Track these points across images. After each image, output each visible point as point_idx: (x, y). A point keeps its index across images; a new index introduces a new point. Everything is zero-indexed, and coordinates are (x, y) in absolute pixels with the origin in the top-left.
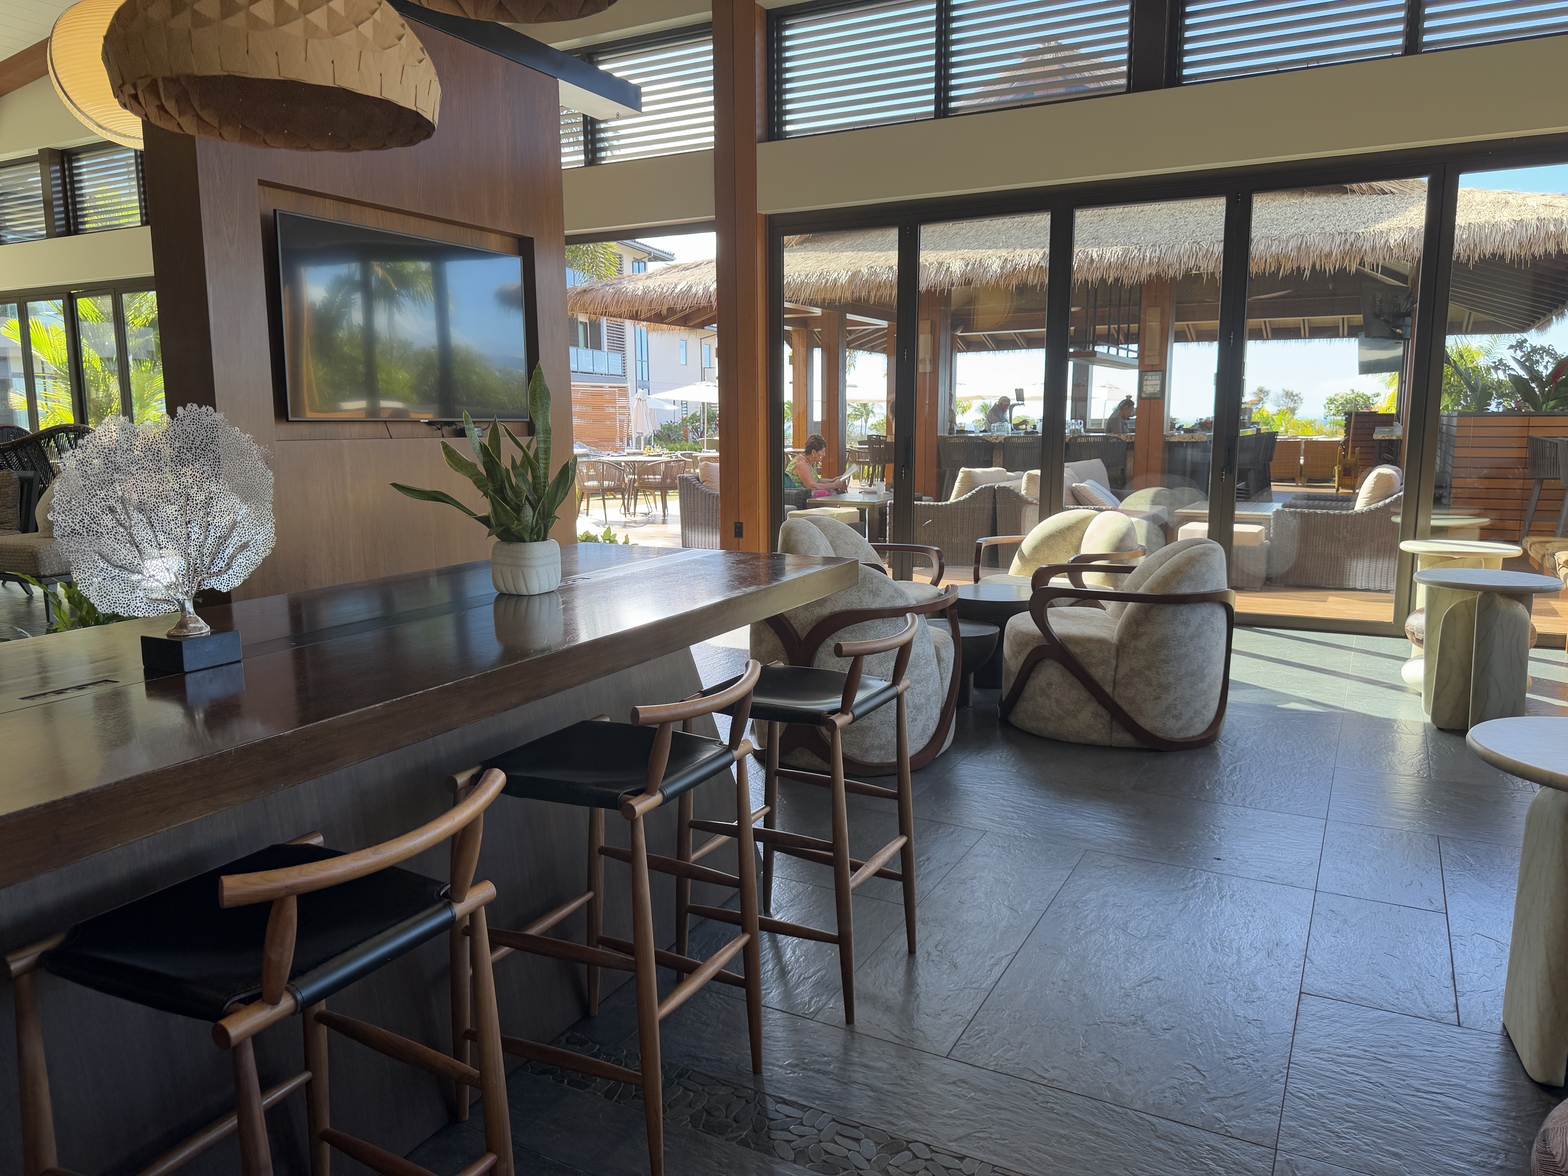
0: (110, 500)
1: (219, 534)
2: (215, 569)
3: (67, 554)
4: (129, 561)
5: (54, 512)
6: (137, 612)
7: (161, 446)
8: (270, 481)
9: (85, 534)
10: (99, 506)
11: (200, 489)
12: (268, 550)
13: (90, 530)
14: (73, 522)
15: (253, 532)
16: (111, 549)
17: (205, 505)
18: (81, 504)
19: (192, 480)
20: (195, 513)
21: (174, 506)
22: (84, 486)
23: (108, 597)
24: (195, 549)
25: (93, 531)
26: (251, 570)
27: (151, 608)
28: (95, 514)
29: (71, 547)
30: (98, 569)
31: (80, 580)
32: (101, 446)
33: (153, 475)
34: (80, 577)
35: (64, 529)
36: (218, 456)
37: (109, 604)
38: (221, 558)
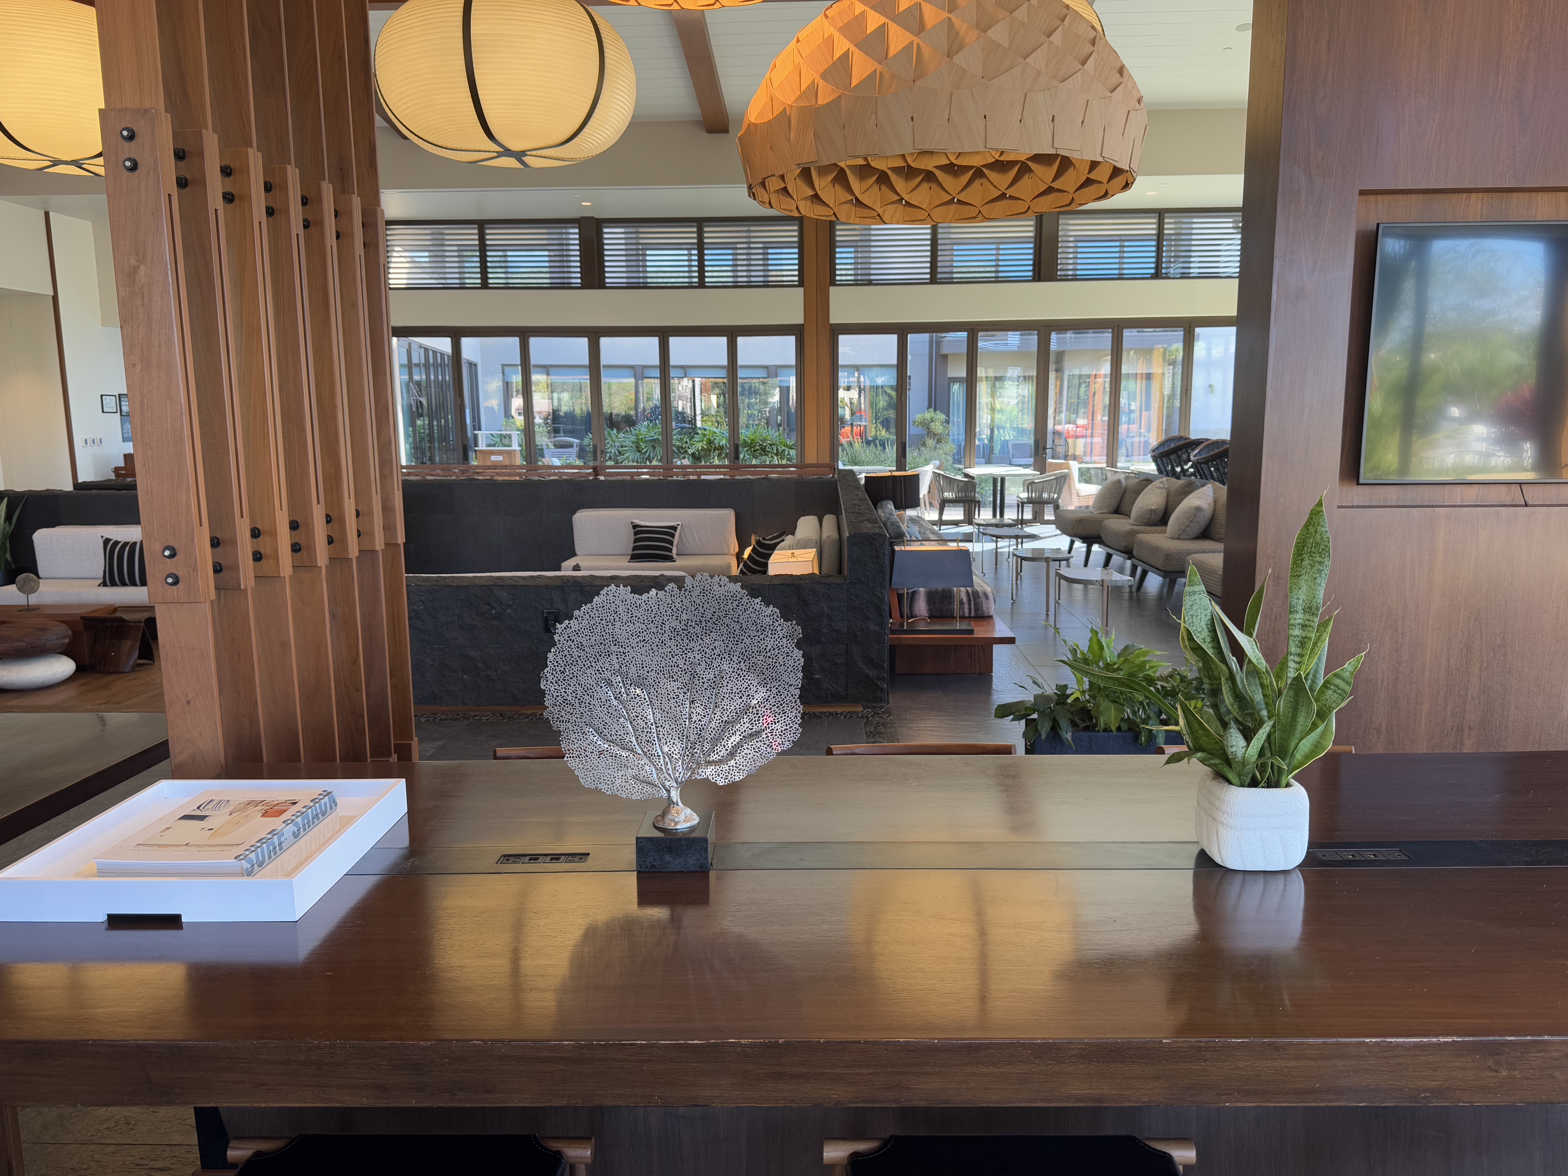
0: (606, 672)
1: (726, 718)
2: (714, 757)
3: (558, 723)
4: (621, 737)
5: (547, 681)
6: (620, 792)
7: (666, 618)
8: (798, 662)
9: (578, 705)
10: (593, 678)
11: (709, 666)
12: (787, 743)
13: (582, 702)
14: (566, 692)
15: (769, 720)
16: (603, 723)
17: (713, 685)
18: (575, 674)
19: (700, 655)
20: (700, 692)
21: (676, 683)
22: (579, 657)
23: (593, 771)
24: (695, 732)
25: (585, 703)
26: (760, 764)
27: (635, 790)
28: (588, 685)
29: (562, 716)
30: (587, 742)
31: (569, 750)
32: (599, 617)
33: (656, 649)
34: (568, 747)
35: (556, 699)
36: (732, 631)
37: (593, 778)
38: (724, 746)
